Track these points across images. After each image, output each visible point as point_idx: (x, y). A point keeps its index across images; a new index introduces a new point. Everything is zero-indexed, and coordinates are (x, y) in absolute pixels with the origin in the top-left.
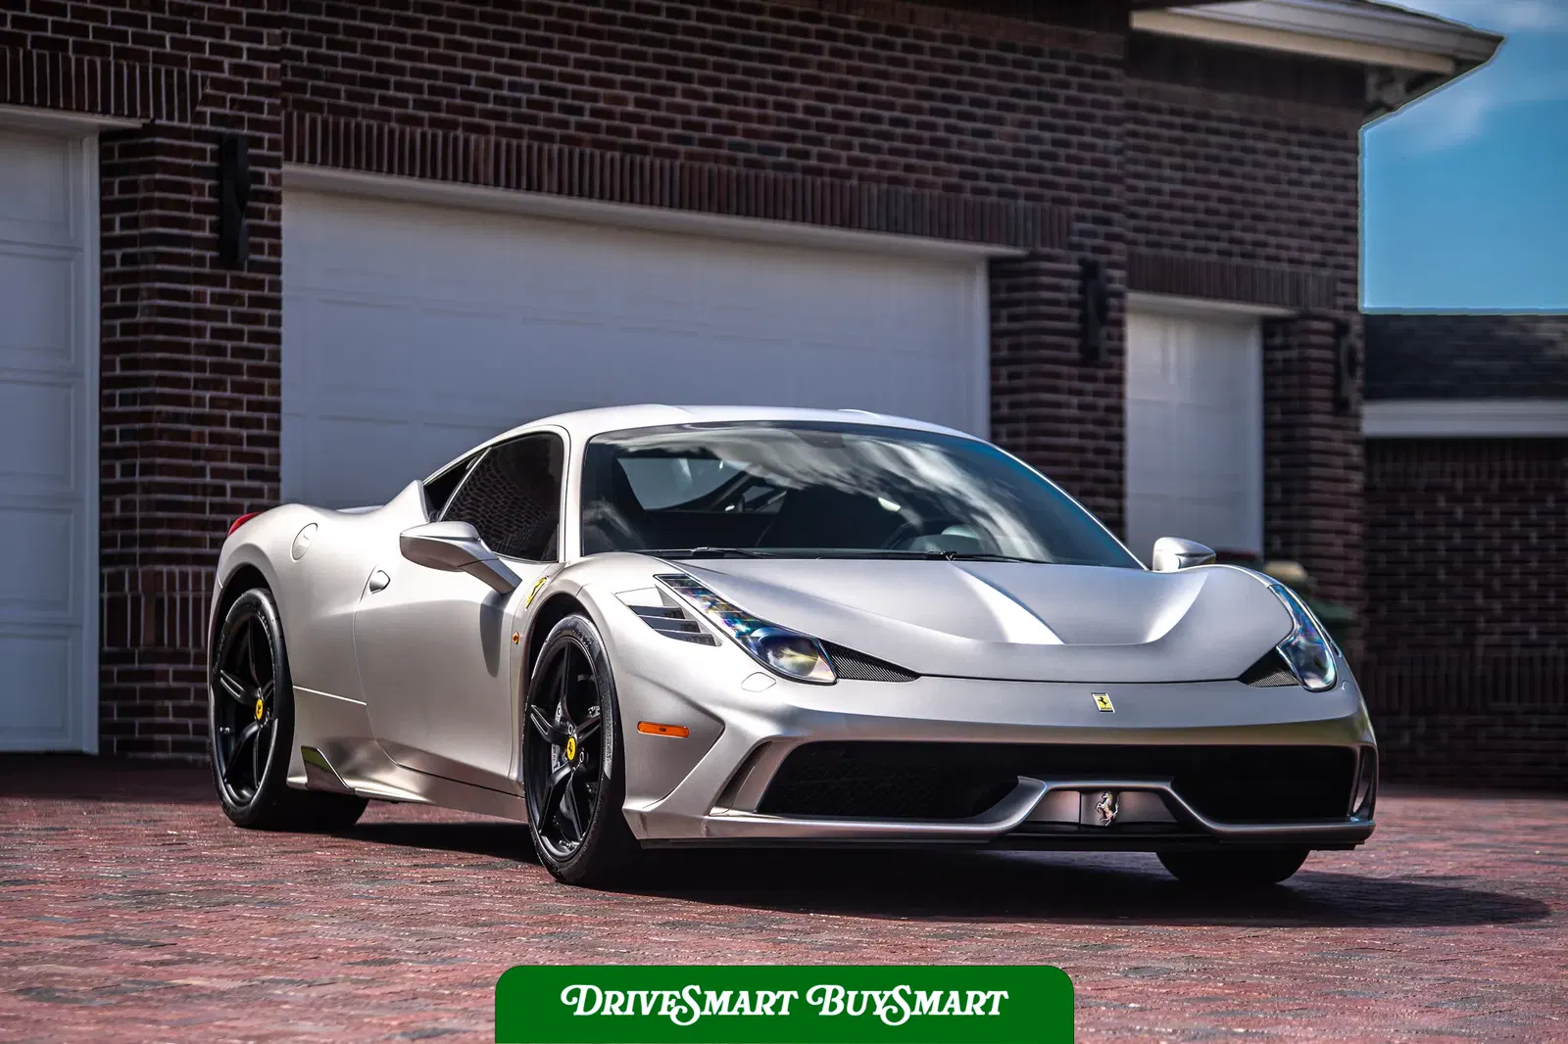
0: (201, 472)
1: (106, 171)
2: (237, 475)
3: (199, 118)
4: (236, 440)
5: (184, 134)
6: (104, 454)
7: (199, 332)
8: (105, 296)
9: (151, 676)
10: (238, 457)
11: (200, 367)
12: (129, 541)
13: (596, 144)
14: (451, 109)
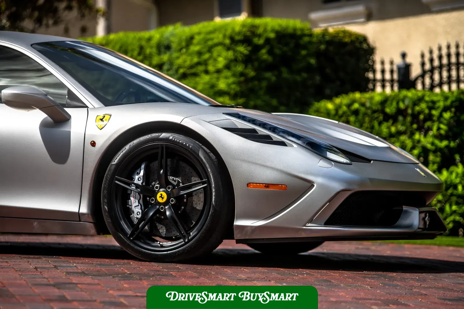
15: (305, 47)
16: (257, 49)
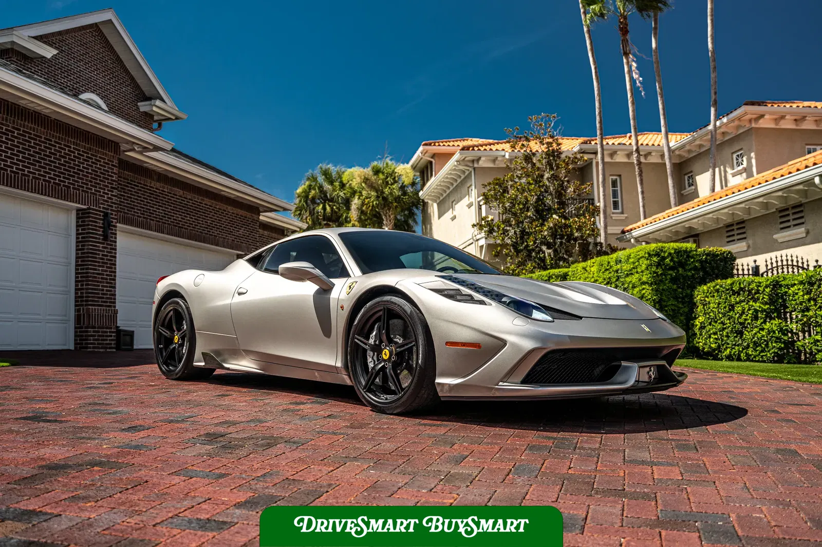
0: (99, 286)
1: (78, 218)
2: (107, 287)
3: (100, 207)
4: (107, 279)
5: (97, 210)
6: (76, 281)
7: (99, 254)
8: (77, 246)
9: (87, 332)
10: (107, 283)
11: (99, 262)
12: (82, 301)
13: (174, 225)
14: (147, 215)
15: (692, 257)
16: (664, 258)
